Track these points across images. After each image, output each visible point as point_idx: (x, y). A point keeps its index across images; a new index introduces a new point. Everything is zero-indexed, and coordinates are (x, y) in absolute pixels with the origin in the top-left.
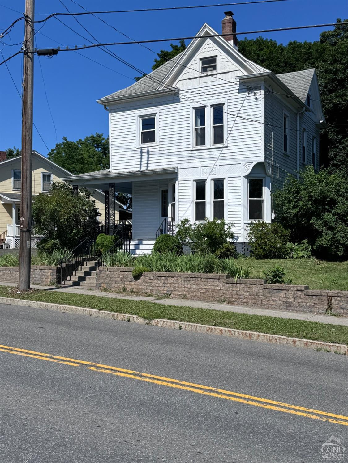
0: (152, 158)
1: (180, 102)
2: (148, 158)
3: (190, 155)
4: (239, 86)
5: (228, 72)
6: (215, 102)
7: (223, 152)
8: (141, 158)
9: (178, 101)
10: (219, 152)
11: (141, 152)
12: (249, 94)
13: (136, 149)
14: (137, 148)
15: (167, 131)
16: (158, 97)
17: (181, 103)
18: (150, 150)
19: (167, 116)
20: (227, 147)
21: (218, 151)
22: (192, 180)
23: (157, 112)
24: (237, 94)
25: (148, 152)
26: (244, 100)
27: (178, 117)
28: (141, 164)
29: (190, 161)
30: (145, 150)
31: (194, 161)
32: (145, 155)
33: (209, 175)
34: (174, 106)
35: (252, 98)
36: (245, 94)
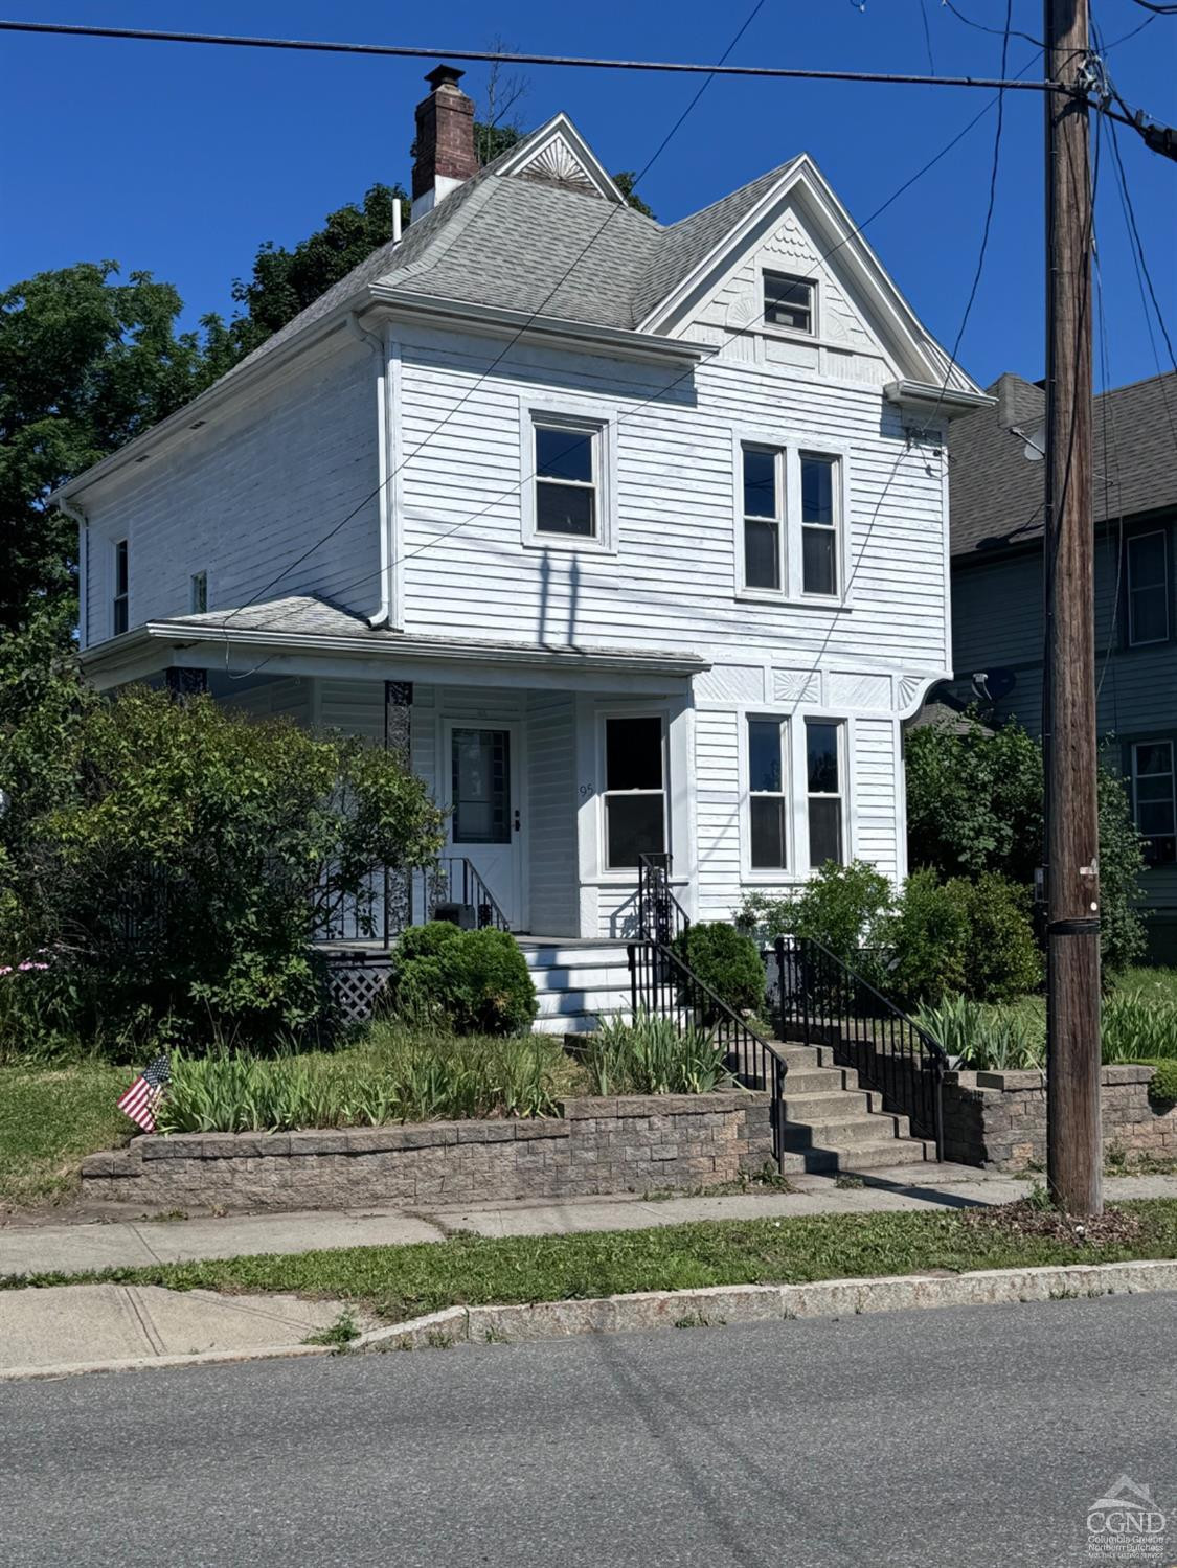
0: (591, 605)
1: (694, 404)
2: (574, 598)
3: (732, 616)
4: (882, 414)
5: (849, 353)
6: (815, 443)
7: (839, 625)
8: (544, 594)
9: (689, 398)
10: (828, 624)
11: (545, 570)
12: (909, 447)
13: (519, 549)
14: (526, 548)
15: (648, 503)
16: (616, 360)
17: (700, 409)
18: (583, 567)
19: (647, 444)
20: (849, 611)
21: (823, 621)
22: (742, 711)
23: (611, 416)
24: (877, 437)
25: (574, 574)
26: (896, 464)
27: (687, 462)
28: (542, 619)
29: (733, 639)
30: (560, 563)
31: (746, 641)
32: (560, 587)
33: (798, 701)
34: (674, 415)
35: (917, 462)
36: (897, 445)
